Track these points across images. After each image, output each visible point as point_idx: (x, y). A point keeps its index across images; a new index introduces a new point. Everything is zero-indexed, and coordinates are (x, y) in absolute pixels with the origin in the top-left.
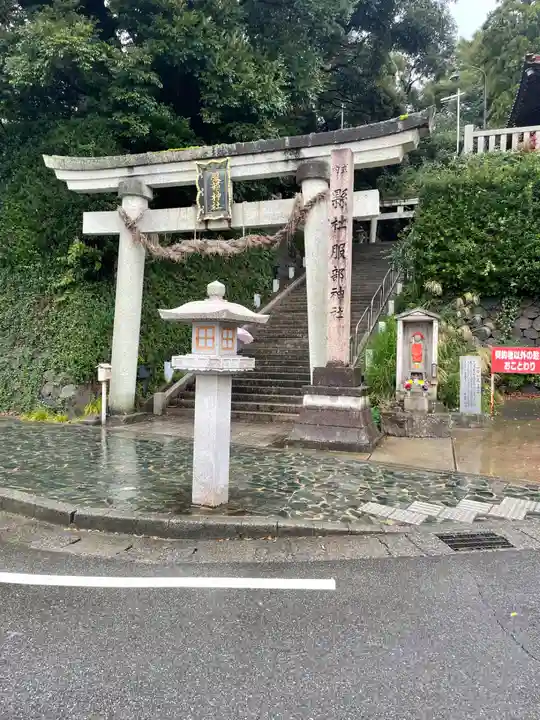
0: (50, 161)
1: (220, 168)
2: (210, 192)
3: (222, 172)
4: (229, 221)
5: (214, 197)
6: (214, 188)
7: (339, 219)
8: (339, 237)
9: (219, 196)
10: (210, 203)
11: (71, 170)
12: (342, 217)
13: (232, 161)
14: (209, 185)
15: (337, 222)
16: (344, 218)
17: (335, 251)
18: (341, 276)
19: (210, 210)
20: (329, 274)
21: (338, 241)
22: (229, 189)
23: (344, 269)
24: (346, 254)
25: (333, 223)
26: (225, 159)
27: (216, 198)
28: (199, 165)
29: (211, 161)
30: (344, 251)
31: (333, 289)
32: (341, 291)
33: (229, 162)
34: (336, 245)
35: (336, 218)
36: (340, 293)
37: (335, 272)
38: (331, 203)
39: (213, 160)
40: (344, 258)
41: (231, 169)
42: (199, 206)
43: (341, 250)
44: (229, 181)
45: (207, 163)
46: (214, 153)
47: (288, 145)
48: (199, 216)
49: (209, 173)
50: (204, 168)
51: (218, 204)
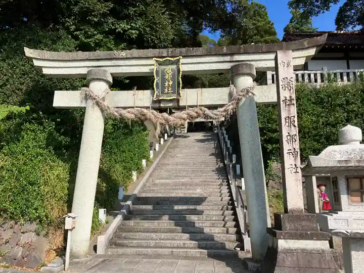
0: (28, 52)
1: (172, 64)
2: (164, 80)
3: (174, 67)
4: (178, 101)
5: (167, 84)
6: (167, 77)
7: (288, 98)
8: (289, 111)
9: (171, 83)
10: (163, 87)
11: (46, 60)
12: (290, 97)
13: (182, 61)
14: (163, 75)
15: (287, 101)
16: (292, 98)
17: (287, 121)
18: (294, 140)
19: (163, 92)
20: (284, 139)
21: (289, 114)
22: (180, 79)
23: (296, 135)
24: (296, 124)
25: (283, 101)
26: (178, 58)
27: (169, 85)
28: (156, 61)
29: (166, 59)
30: (294, 121)
31: (289, 150)
32: (295, 152)
33: (181, 60)
34: (288, 117)
35: (286, 98)
36: (294, 153)
37: (289, 137)
38: (281, 87)
39: (168, 58)
40: (295, 126)
41: (183, 66)
42: (156, 90)
43: (292, 120)
44: (181, 73)
45: (163, 60)
46: (168, 53)
47: (225, 51)
48: (155, 97)
49: (163, 67)
50: (159, 63)
51: (170, 89)
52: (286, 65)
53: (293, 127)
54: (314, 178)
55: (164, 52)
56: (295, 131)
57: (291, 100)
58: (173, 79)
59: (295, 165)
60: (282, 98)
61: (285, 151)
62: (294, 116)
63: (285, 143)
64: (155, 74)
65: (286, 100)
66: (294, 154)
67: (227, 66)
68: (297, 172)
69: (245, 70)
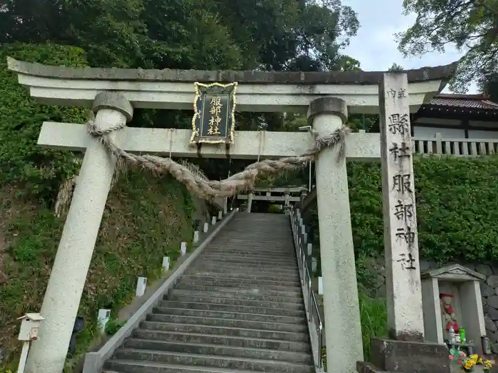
0: (12, 64)
1: (223, 93)
2: (208, 116)
3: (226, 97)
4: (228, 147)
5: (212, 121)
6: (213, 111)
7: (400, 146)
8: (401, 166)
9: (219, 120)
10: (207, 126)
11: (37, 76)
12: (404, 144)
13: (238, 89)
14: (208, 108)
15: (397, 150)
16: (407, 146)
17: (397, 181)
18: (408, 214)
19: (205, 133)
20: (392, 211)
21: (401, 171)
22: (233, 115)
23: (411, 205)
24: (412, 187)
25: (391, 150)
26: (232, 84)
27: (215, 123)
28: (199, 87)
29: (214, 84)
30: (409, 183)
31: (399, 230)
32: (409, 233)
33: (235, 88)
34: (399, 176)
35: (395, 145)
36: (409, 237)
37: (399, 208)
38: (388, 128)
39: (217, 84)
40: (410, 191)
41: (239, 97)
42: (194, 129)
43: (405, 181)
44: (234, 105)
45: (210, 85)
46: (218, 77)
47: (303, 79)
48: (192, 139)
49: (208, 97)
50: (204, 92)
51: (216, 129)
52: (397, 95)
53: (406, 192)
55: (212, 74)
56: (409, 199)
57: (404, 148)
58: (222, 115)
59: (410, 255)
60: (390, 146)
61: (394, 232)
62: (409, 176)
63: (393, 218)
64: (195, 107)
65: (397, 148)
66: (407, 236)
67: (304, 101)
68: (412, 268)
69: (332, 108)
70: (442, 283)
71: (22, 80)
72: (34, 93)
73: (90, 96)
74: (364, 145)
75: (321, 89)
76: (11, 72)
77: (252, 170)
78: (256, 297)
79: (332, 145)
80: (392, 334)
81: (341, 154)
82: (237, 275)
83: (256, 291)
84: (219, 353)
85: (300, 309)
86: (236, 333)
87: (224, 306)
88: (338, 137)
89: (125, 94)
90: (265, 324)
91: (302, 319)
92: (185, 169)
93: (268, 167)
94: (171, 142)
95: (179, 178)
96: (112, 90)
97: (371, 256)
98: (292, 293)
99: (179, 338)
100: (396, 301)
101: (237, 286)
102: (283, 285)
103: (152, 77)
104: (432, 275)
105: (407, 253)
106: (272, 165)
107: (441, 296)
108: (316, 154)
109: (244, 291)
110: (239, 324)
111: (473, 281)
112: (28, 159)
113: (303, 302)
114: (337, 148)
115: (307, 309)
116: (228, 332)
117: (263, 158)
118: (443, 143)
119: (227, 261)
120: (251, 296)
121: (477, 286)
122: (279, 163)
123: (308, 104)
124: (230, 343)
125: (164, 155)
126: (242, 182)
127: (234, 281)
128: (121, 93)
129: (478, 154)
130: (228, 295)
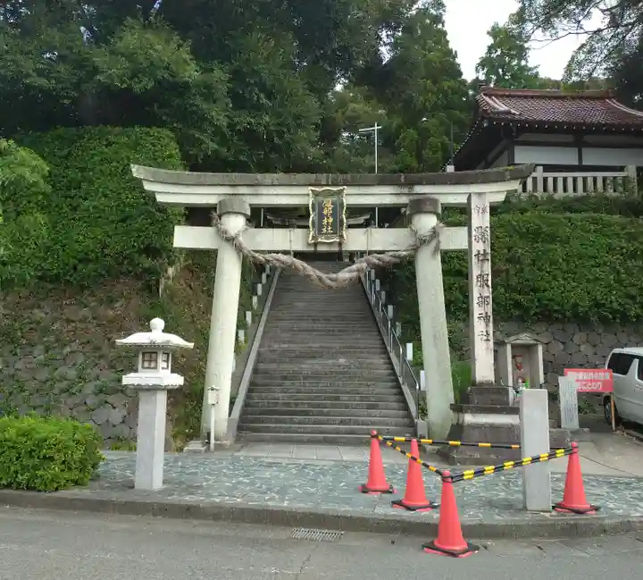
0: (137, 171)
1: (333, 195)
2: (321, 216)
3: (336, 199)
4: (340, 244)
5: (325, 221)
6: (325, 212)
7: (482, 252)
8: (482, 267)
9: (331, 220)
10: (321, 226)
11: (162, 182)
12: (484, 250)
13: (347, 190)
14: (321, 209)
15: (480, 255)
16: (487, 252)
17: (479, 279)
18: (486, 303)
19: (320, 233)
20: (476, 301)
21: (482, 271)
22: (344, 215)
23: (489, 297)
24: (490, 283)
25: (475, 255)
26: (341, 188)
27: (328, 223)
28: (312, 190)
29: (325, 188)
30: (488, 280)
31: (479, 314)
32: (486, 316)
33: (344, 191)
34: (481, 275)
35: (479, 251)
36: (486, 318)
37: (480, 299)
38: (473, 238)
39: (328, 188)
40: (488, 286)
41: (348, 197)
42: (311, 229)
43: (485, 279)
44: (345, 206)
45: (322, 189)
46: (327, 181)
47: (403, 180)
48: (310, 238)
49: (320, 198)
50: (316, 194)
51: (330, 228)
52: (481, 211)
53: (485, 287)
54: (509, 347)
55: (323, 177)
56: (488, 292)
58: (334, 215)
59: (487, 331)
61: (476, 315)
62: (488, 275)
63: (476, 306)
64: (310, 209)
67: (404, 200)
68: (488, 340)
69: (429, 208)
70: (513, 347)
71: (148, 187)
72: (160, 198)
73: (213, 200)
74: (455, 239)
75: (419, 189)
76: (136, 179)
77: (362, 264)
78: (345, 366)
79: (429, 242)
80: (474, 383)
81: (437, 249)
82: (318, 345)
83: (342, 361)
84: (328, 414)
85: (390, 375)
86: (337, 399)
87: (316, 376)
88: (435, 233)
89: (244, 198)
90: (361, 389)
91: (395, 383)
92: (305, 265)
93: (377, 261)
94: (291, 241)
95: (301, 273)
96: (233, 194)
97: (459, 319)
98: (379, 361)
99: (288, 405)
100: (477, 362)
101: (321, 357)
102: (368, 353)
103: (268, 181)
104: (506, 341)
105: (485, 330)
106: (379, 259)
107: (514, 357)
108: (416, 249)
109: (330, 362)
110: (336, 392)
111: (537, 344)
112: (140, 252)
113: (393, 369)
114: (433, 244)
115: (398, 374)
116: (330, 399)
117: (370, 253)
118: (545, 180)
119: (300, 331)
120: (339, 366)
121: (540, 348)
122: (386, 257)
123: (407, 202)
124: (334, 406)
125: (286, 253)
126: (355, 274)
127: (316, 352)
128: (241, 197)
129: (584, 191)
130: (316, 366)
